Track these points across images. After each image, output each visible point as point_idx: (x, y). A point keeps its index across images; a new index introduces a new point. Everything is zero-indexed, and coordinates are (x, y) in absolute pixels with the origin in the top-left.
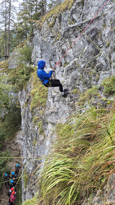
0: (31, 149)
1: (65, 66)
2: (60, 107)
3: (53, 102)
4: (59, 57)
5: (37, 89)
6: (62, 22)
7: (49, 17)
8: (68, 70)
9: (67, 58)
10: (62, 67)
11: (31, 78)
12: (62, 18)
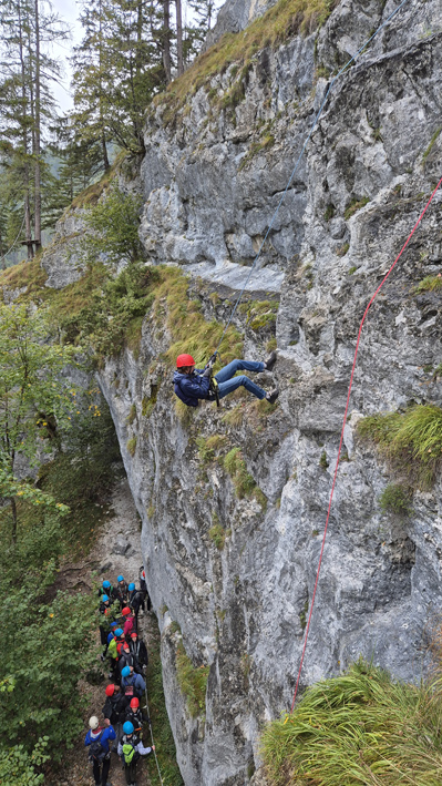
0: (200, 564)
1: (354, 213)
2: (365, 355)
3: (316, 350)
4: (325, 183)
5: (195, 339)
6: (274, 84)
7: (213, 75)
8: (376, 219)
9: (360, 178)
10: (337, 221)
11: (154, 306)
12: (272, 68)
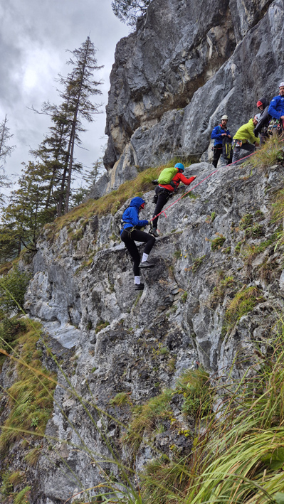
1: (100, 330)
2: (82, 444)
3: (65, 426)
4: (87, 309)
5: (28, 383)
6: (99, 233)
8: (106, 340)
9: (104, 310)
11: (16, 349)
12: (100, 225)
